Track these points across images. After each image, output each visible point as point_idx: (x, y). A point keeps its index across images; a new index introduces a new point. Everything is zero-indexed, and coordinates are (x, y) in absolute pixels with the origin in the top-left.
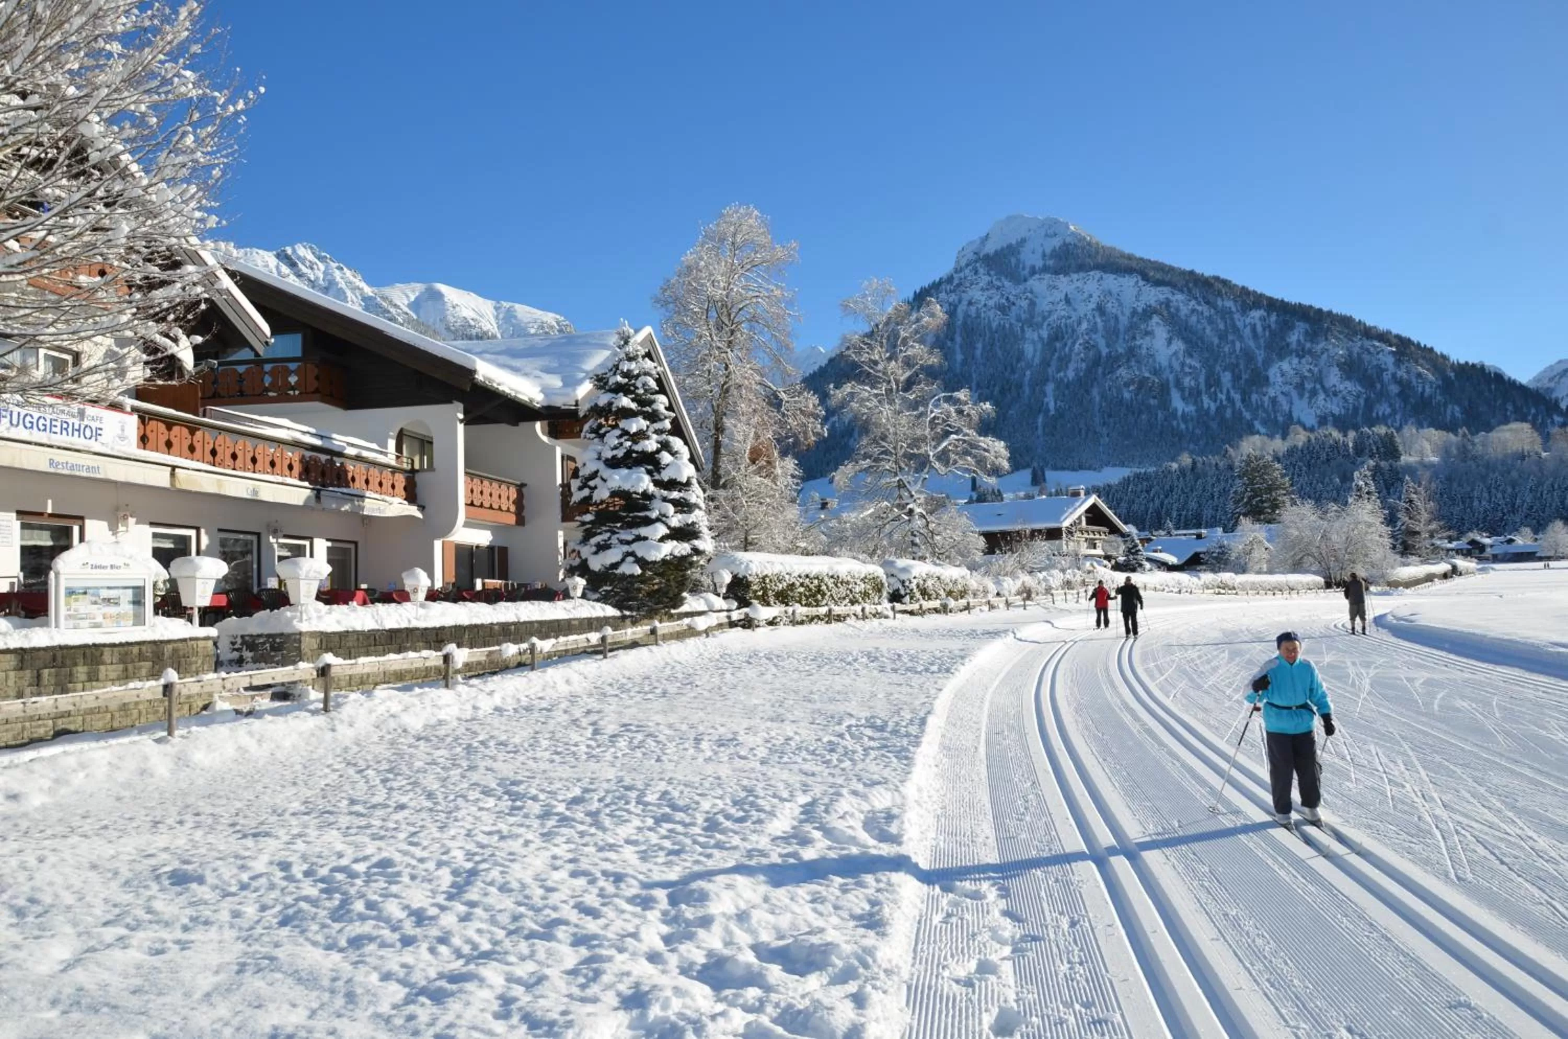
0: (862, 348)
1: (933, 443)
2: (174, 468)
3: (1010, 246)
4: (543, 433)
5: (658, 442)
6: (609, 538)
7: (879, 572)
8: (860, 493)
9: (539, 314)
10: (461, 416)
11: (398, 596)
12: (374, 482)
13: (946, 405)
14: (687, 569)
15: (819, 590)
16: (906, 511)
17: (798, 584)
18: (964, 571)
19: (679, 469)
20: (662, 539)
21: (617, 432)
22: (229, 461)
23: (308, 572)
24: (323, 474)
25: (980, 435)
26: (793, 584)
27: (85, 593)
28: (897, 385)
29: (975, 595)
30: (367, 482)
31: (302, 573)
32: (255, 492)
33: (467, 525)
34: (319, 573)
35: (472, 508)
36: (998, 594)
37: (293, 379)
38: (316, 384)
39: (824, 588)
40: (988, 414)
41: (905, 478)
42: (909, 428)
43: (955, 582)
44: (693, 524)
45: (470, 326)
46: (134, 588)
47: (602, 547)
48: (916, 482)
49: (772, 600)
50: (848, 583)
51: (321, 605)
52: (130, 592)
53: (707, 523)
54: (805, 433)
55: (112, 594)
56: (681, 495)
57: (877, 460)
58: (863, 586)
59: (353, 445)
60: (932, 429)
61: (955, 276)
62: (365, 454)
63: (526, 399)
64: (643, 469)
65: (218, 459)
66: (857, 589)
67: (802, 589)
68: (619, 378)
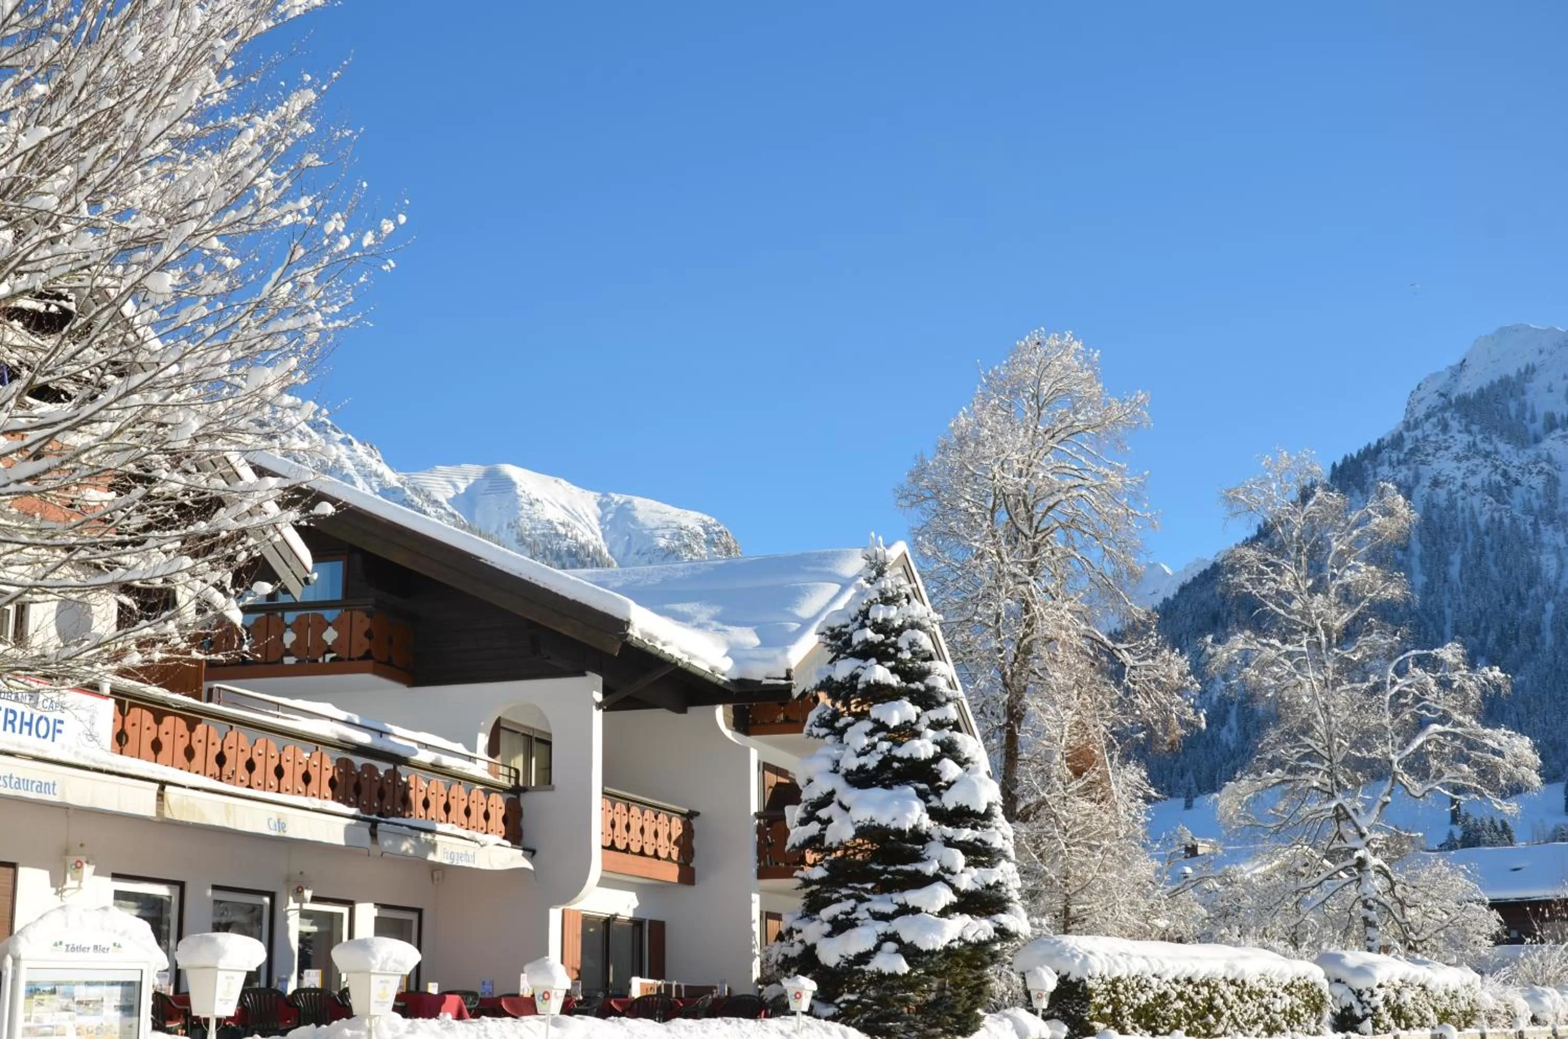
0: (1262, 573)
1: (1399, 740)
2: (163, 784)
3: (1505, 382)
4: (727, 726)
5: (936, 743)
6: (854, 910)
7: (1317, 974)
8: (1265, 830)
9: (672, 513)
10: (598, 697)
11: (512, 1005)
12: (458, 808)
13: (1419, 672)
14: (984, 965)
15: (1211, 1008)
16: (1353, 862)
17: (1174, 995)
18: (1471, 976)
19: (973, 789)
20: (945, 912)
21: (867, 726)
22: (242, 773)
23: (384, 962)
24: (381, 795)
25: (1485, 725)
26: (1165, 995)
27: (53, 992)
28: (1328, 635)
29: (1491, 1020)
30: (447, 808)
31: (376, 965)
32: (281, 825)
33: (604, 882)
34: (401, 963)
35: (612, 853)
36: (1534, 1020)
37: (330, 636)
38: (366, 644)
39: (1219, 1002)
40: (1498, 687)
41: (1348, 803)
42: (1354, 713)
43: (1454, 996)
44: (998, 884)
45: (557, 535)
46: (123, 984)
47: (840, 926)
48: (1368, 810)
49: (1128, 1023)
50: (1261, 994)
51: (398, 1016)
52: (118, 990)
53: (1019, 884)
54: (1166, 722)
55: (93, 993)
56: (977, 834)
57: (1293, 770)
58: (1288, 1000)
59: (426, 746)
60: (1396, 715)
61: (1406, 434)
62: (447, 761)
63: (706, 668)
64: (910, 790)
65: (227, 769)
66: (1278, 1006)
67: (1180, 1005)
68: (869, 634)
